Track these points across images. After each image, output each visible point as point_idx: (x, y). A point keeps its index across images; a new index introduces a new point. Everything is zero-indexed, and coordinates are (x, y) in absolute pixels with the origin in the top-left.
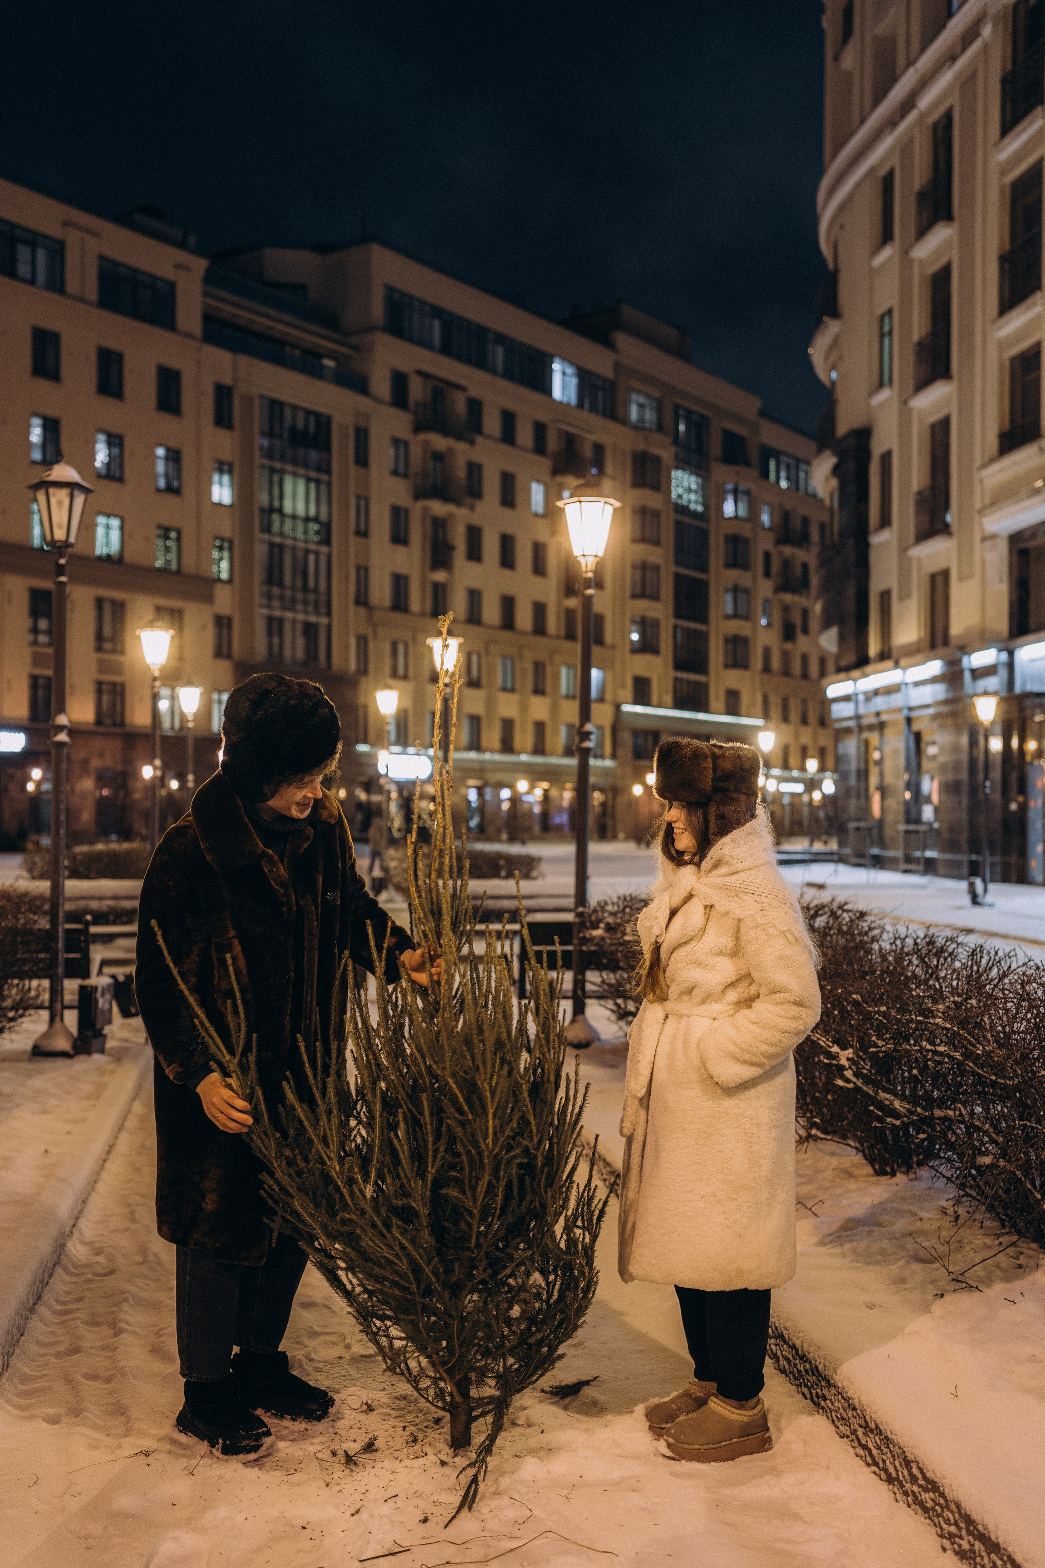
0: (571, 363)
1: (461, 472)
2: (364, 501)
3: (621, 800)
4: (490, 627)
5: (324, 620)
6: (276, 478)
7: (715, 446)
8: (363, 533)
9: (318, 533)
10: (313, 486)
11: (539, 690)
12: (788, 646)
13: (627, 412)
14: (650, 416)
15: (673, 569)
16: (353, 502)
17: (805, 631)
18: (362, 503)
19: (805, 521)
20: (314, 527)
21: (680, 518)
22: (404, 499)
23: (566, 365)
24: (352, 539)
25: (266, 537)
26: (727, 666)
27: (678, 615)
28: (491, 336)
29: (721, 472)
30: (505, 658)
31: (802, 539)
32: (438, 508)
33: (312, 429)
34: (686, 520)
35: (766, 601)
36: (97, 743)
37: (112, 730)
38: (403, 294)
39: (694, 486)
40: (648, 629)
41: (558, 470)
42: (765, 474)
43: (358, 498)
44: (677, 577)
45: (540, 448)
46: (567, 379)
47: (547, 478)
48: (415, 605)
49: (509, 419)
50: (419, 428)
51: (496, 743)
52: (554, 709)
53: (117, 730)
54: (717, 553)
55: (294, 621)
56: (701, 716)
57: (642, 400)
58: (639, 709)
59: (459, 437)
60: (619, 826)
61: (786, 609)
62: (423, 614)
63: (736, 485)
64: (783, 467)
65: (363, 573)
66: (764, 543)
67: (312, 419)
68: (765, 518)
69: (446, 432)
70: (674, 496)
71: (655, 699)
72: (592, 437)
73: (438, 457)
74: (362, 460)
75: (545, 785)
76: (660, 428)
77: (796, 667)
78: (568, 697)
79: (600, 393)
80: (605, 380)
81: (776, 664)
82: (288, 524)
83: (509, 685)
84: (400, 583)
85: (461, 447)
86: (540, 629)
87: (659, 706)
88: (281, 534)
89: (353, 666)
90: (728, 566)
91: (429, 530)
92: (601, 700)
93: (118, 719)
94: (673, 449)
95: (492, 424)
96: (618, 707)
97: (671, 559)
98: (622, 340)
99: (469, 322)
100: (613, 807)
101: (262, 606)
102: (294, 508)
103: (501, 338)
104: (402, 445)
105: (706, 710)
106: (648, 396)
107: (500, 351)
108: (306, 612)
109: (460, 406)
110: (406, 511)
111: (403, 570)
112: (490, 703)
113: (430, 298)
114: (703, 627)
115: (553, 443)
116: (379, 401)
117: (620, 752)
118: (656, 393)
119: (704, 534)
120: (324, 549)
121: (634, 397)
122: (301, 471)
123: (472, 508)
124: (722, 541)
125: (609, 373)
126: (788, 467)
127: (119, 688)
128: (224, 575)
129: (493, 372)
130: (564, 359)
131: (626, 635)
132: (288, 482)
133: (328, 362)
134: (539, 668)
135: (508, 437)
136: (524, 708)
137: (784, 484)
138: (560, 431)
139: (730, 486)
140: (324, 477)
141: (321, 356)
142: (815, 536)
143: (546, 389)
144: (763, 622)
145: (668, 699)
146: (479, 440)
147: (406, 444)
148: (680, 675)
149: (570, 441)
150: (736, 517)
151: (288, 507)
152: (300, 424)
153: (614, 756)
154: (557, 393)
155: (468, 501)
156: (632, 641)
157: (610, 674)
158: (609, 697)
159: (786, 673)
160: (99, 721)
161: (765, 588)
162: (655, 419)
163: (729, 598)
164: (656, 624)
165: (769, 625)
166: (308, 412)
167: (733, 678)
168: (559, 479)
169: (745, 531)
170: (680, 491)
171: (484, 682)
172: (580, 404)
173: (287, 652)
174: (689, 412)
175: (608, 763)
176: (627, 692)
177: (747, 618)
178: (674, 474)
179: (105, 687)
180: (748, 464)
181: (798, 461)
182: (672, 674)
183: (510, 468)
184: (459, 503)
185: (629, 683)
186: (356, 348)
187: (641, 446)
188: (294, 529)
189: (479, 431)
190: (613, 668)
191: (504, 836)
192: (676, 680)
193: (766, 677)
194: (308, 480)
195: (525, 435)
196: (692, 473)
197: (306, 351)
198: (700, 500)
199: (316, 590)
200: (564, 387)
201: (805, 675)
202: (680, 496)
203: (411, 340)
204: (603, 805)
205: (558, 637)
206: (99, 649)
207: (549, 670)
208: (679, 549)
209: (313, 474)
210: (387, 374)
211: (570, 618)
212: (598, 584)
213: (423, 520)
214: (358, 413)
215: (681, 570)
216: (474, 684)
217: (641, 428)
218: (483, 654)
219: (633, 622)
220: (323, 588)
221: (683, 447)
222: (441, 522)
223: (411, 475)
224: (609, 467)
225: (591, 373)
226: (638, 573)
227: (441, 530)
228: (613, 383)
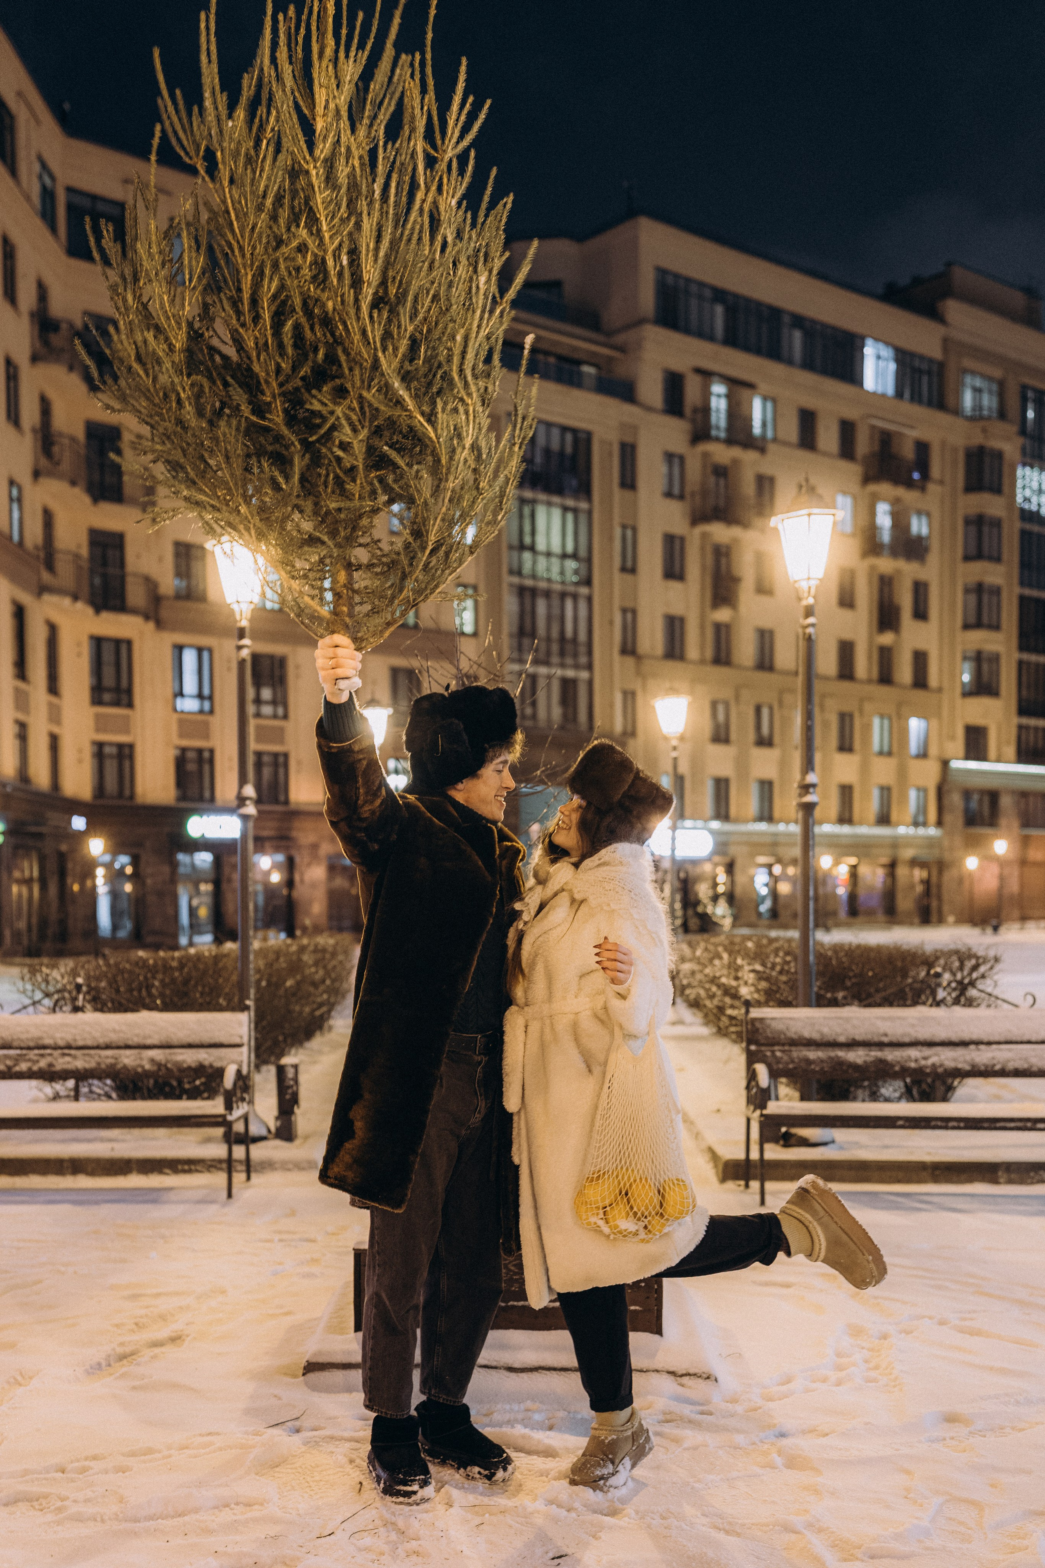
0: (888, 344)
1: (749, 487)
2: (631, 529)
4: (785, 673)
5: (584, 675)
6: (527, 510)
8: (630, 569)
9: (576, 572)
10: (570, 517)
11: (845, 747)
15: (1017, 590)
16: (618, 532)
18: (629, 533)
20: (571, 565)
21: (1028, 526)
22: (679, 525)
23: (881, 346)
24: (617, 575)
25: (516, 580)
27: (1023, 647)
28: (786, 319)
32: (720, 532)
33: (569, 449)
34: (1036, 528)
38: (677, 276)
40: (985, 667)
41: (867, 479)
43: (624, 527)
44: (1024, 601)
46: (883, 364)
47: (856, 488)
48: (693, 651)
49: (807, 419)
50: (695, 438)
51: (793, 812)
55: (549, 677)
57: (978, 383)
59: (745, 445)
60: (947, 908)
62: (702, 662)
65: (630, 613)
67: (569, 437)
69: (730, 441)
70: (1019, 499)
71: (993, 753)
72: (914, 433)
73: (721, 472)
74: (628, 482)
75: (852, 860)
79: (925, 378)
80: (931, 360)
82: (542, 562)
84: (674, 626)
85: (749, 457)
86: (846, 672)
87: (999, 761)
88: (534, 576)
89: (618, 727)
91: (710, 562)
94: (1019, 441)
95: (788, 427)
98: (953, 309)
99: (759, 304)
100: (939, 885)
101: (512, 660)
102: (549, 544)
103: (799, 321)
104: (676, 461)
106: (983, 376)
107: (798, 335)
108: (563, 666)
110: (682, 539)
111: (677, 610)
112: (782, 765)
113: (710, 279)
116: (651, 409)
117: (948, 818)
118: (998, 373)
120: (584, 590)
122: (556, 499)
123: (761, 528)
125: (937, 354)
128: (468, 628)
129: (789, 362)
132: (541, 512)
133: (587, 369)
134: (845, 720)
138: (872, 428)
140: (583, 505)
141: (579, 363)
143: (854, 378)
145: (1010, 750)
146: (772, 447)
147: (682, 458)
148: (1025, 721)
149: (885, 439)
151: (541, 546)
152: (555, 445)
153: (939, 823)
154: (869, 382)
155: (755, 521)
156: (963, 684)
164: (995, 659)
166: (564, 429)
168: (872, 488)
170: (1028, 493)
171: (777, 739)
172: (899, 394)
173: (542, 713)
175: (932, 832)
183: (809, 478)
184: (745, 525)
185: (960, 733)
186: (622, 349)
188: (548, 570)
189: (773, 437)
192: (1020, 727)
194: (565, 509)
195: (828, 437)
196: (1042, 469)
197: (561, 358)
199: (575, 640)
200: (879, 374)
202: (1027, 500)
203: (688, 331)
205: (869, 681)
207: (857, 723)
208: (1025, 565)
209: (570, 503)
210: (659, 376)
211: (886, 657)
212: (921, 614)
213: (703, 548)
214: (623, 426)
215: (1027, 592)
216: (764, 742)
217: (977, 417)
218: (776, 707)
219: (965, 658)
220: (582, 636)
221: (1032, 437)
222: (724, 550)
223: (688, 496)
224: (935, 470)
225: (912, 355)
226: (973, 599)
227: (723, 561)
228: (941, 365)
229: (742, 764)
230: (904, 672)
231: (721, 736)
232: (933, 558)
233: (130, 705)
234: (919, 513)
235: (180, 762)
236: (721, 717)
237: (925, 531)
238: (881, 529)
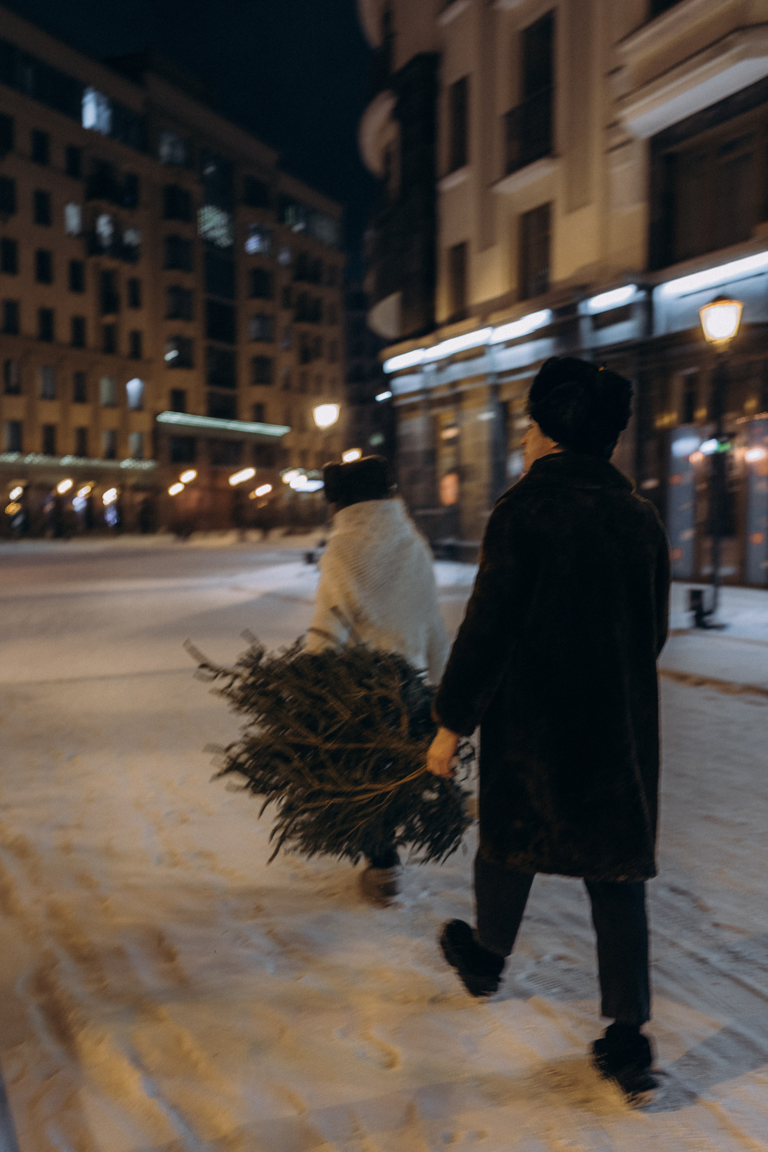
0: (104, 95)
4: (28, 338)
7: (240, 189)
11: (80, 397)
12: (305, 368)
13: (159, 149)
14: (180, 154)
15: (204, 295)
17: (319, 356)
19: (318, 262)
21: (208, 251)
23: (98, 97)
26: (254, 382)
27: (210, 335)
29: (246, 212)
30: (45, 368)
31: (314, 277)
34: (214, 253)
35: (286, 329)
39: (221, 223)
40: (184, 348)
41: (90, 195)
42: (283, 219)
44: (208, 302)
45: (73, 171)
46: (98, 110)
47: (82, 201)
49: (40, 140)
51: (38, 446)
52: (96, 416)
54: (243, 283)
56: (232, 426)
57: (172, 139)
58: (176, 418)
61: (303, 336)
63: (261, 225)
66: (283, 279)
68: (284, 258)
70: (202, 231)
71: (190, 409)
72: (126, 167)
75: (88, 488)
76: (188, 165)
77: (312, 386)
78: (108, 405)
79: (132, 127)
80: (137, 115)
81: (295, 382)
83: (50, 393)
86: (78, 341)
87: (194, 415)
90: (253, 295)
92: (140, 408)
94: (202, 187)
95: (23, 142)
96: (155, 416)
97: (203, 286)
98: (151, 80)
103: (29, 58)
105: (237, 419)
106: (176, 135)
107: (29, 71)
112: (31, 410)
114: (231, 348)
115: (86, 168)
117: (159, 455)
118: (185, 135)
119: (230, 266)
121: (165, 135)
123: (5, 222)
124: (247, 274)
125: (140, 109)
129: (23, 91)
130: (94, 91)
131: (164, 352)
134: (79, 379)
135: (40, 157)
136: (65, 414)
138: (93, 157)
139: (254, 225)
142: (326, 277)
143: (78, 116)
144: (283, 344)
145: (204, 408)
146: (10, 156)
148: (212, 389)
149: (103, 167)
150: (259, 254)
153: (153, 459)
154: (87, 121)
155: (2, 215)
156: (169, 359)
157: (149, 384)
158: (146, 407)
159: (304, 390)
161: (284, 318)
162: (185, 157)
163: (255, 324)
164: (191, 342)
165: (288, 349)
167: (259, 393)
168: (96, 201)
169: (267, 266)
170: (209, 226)
171: (23, 390)
172: (113, 133)
174: (216, 156)
175: (148, 465)
176: (165, 400)
177: (270, 342)
178: (203, 210)
180: (267, 207)
182: (206, 388)
183: (43, 187)
185: (167, 394)
187: (172, 181)
189: (10, 147)
190: (151, 379)
192: (209, 393)
193: (287, 392)
195: (58, 157)
196: (220, 211)
198: (227, 235)
200: (95, 116)
201: (319, 393)
202: (208, 231)
205: (97, 350)
207: (89, 381)
208: (209, 275)
211: (109, 333)
212: (135, 303)
215: (211, 297)
216: (14, 391)
217: (170, 164)
218: (22, 363)
219: (169, 340)
221: (209, 186)
224: (142, 197)
225: (124, 107)
226: (172, 296)
228: (144, 120)
230: (124, 346)
232: (143, 263)
234: (131, 227)
237: (135, 242)
238: (102, 234)
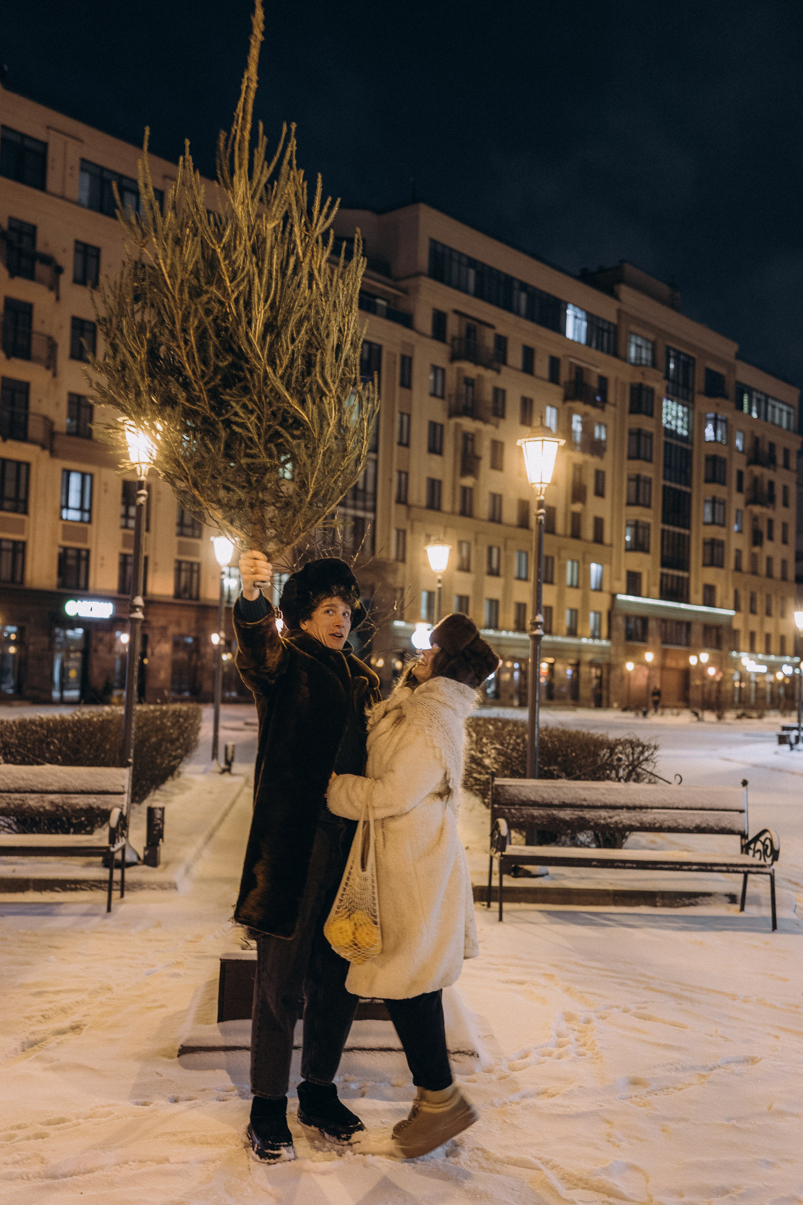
0: (582, 309)
1: (488, 396)
2: (407, 416)
3: (615, 674)
4: (509, 525)
5: (370, 515)
7: (699, 381)
8: (405, 443)
11: (548, 579)
12: (756, 550)
13: (627, 351)
14: (645, 354)
15: (662, 482)
16: (397, 416)
17: (771, 538)
18: (405, 418)
19: (772, 446)
22: (440, 417)
23: (577, 310)
24: (396, 447)
26: (705, 565)
27: (665, 521)
28: (516, 285)
29: (702, 402)
30: (520, 552)
31: (770, 461)
32: (468, 424)
33: (365, 356)
34: (674, 442)
35: (738, 511)
36: (175, 613)
37: (189, 602)
38: (444, 246)
39: (680, 414)
40: (641, 531)
41: (567, 398)
42: (740, 407)
43: (402, 414)
44: (666, 490)
45: (554, 378)
46: (578, 321)
47: (559, 403)
48: (446, 506)
49: (529, 353)
50: (454, 358)
51: (512, 624)
52: (561, 596)
53: (194, 603)
54: (699, 469)
55: (345, 515)
56: (683, 606)
57: (639, 341)
58: (631, 598)
59: (487, 366)
60: (612, 697)
61: (755, 519)
62: (453, 513)
63: (716, 415)
64: (754, 401)
65: (404, 476)
66: (738, 463)
68: (739, 443)
69: (477, 362)
70: (664, 421)
71: (644, 591)
72: (598, 371)
73: (469, 382)
74: (406, 383)
75: (551, 660)
76: (654, 365)
77: (763, 568)
78: (571, 586)
79: (606, 335)
80: (610, 323)
81: (745, 564)
83: (523, 575)
84: (434, 486)
85: (489, 374)
86: (550, 528)
87: (648, 597)
89: (393, 555)
90: (707, 481)
91: (460, 443)
92: (599, 589)
93: (194, 593)
94: (665, 383)
95: (515, 357)
96: (614, 596)
97: (661, 475)
98: (624, 291)
99: (499, 272)
100: (608, 681)
103: (524, 287)
104: (439, 372)
105: (687, 602)
106: (642, 337)
107: (523, 296)
108: (355, 507)
109: (489, 341)
110: (442, 426)
111: (437, 476)
112: (507, 590)
113: (466, 252)
114: (687, 532)
115: (565, 375)
116: (423, 334)
117: (615, 634)
118: (652, 337)
119: (688, 455)
120: (372, 456)
121: (633, 339)
123: (497, 426)
124: (703, 460)
125: (613, 319)
126: (759, 401)
127: (195, 567)
128: (289, 475)
129: (518, 313)
130: (575, 305)
131: (620, 537)
133: (379, 301)
134: (548, 561)
135: (528, 367)
137: (755, 415)
138: (571, 363)
139: (711, 415)
141: (374, 295)
142: (780, 460)
143: (560, 328)
144: (736, 528)
145: (656, 590)
146: (504, 369)
147: (443, 370)
148: (665, 571)
149: (579, 372)
150: (716, 441)
153: (609, 637)
154: (570, 333)
155: (494, 420)
156: (626, 542)
157: (607, 567)
158: (606, 587)
159: (754, 572)
160: (178, 595)
161: (738, 501)
162: (650, 358)
163: (708, 509)
164: (647, 527)
165: (740, 531)
167: (710, 575)
168: (570, 404)
169: (723, 453)
170: (669, 418)
171: (502, 571)
172: (589, 343)
173: (339, 541)
174: (679, 353)
175: (604, 643)
176: (622, 585)
177: (723, 525)
178: (664, 403)
179: (184, 566)
180: (725, 396)
181: (767, 396)
182: (659, 570)
183: (529, 394)
184: (486, 421)
186: (405, 291)
187: (638, 379)
189: (504, 362)
190: (610, 563)
191: (516, 702)
192: (662, 575)
193: (738, 574)
195: (542, 367)
196: (678, 403)
198: (685, 426)
199: (364, 490)
200: (576, 329)
201: (769, 575)
202: (669, 422)
203: (449, 284)
204: (600, 678)
206: (181, 534)
207: (557, 564)
208: (667, 466)
210: (430, 313)
211: (576, 520)
212: (600, 493)
213: (455, 434)
214: (404, 344)
215: (668, 484)
216: (494, 573)
217: (637, 364)
218: (502, 548)
219: (627, 525)
220: (370, 488)
221: (673, 381)
222: (470, 436)
223: (447, 397)
224: (611, 397)
225: (598, 318)
226: (633, 484)
227: (470, 443)
228: (616, 327)
229: (478, 587)
230: (588, 532)
231: (464, 567)
232: (609, 455)
233: (26, 512)
234: (600, 424)
235: (63, 558)
236: (465, 553)
237: (603, 437)
238: (575, 432)
